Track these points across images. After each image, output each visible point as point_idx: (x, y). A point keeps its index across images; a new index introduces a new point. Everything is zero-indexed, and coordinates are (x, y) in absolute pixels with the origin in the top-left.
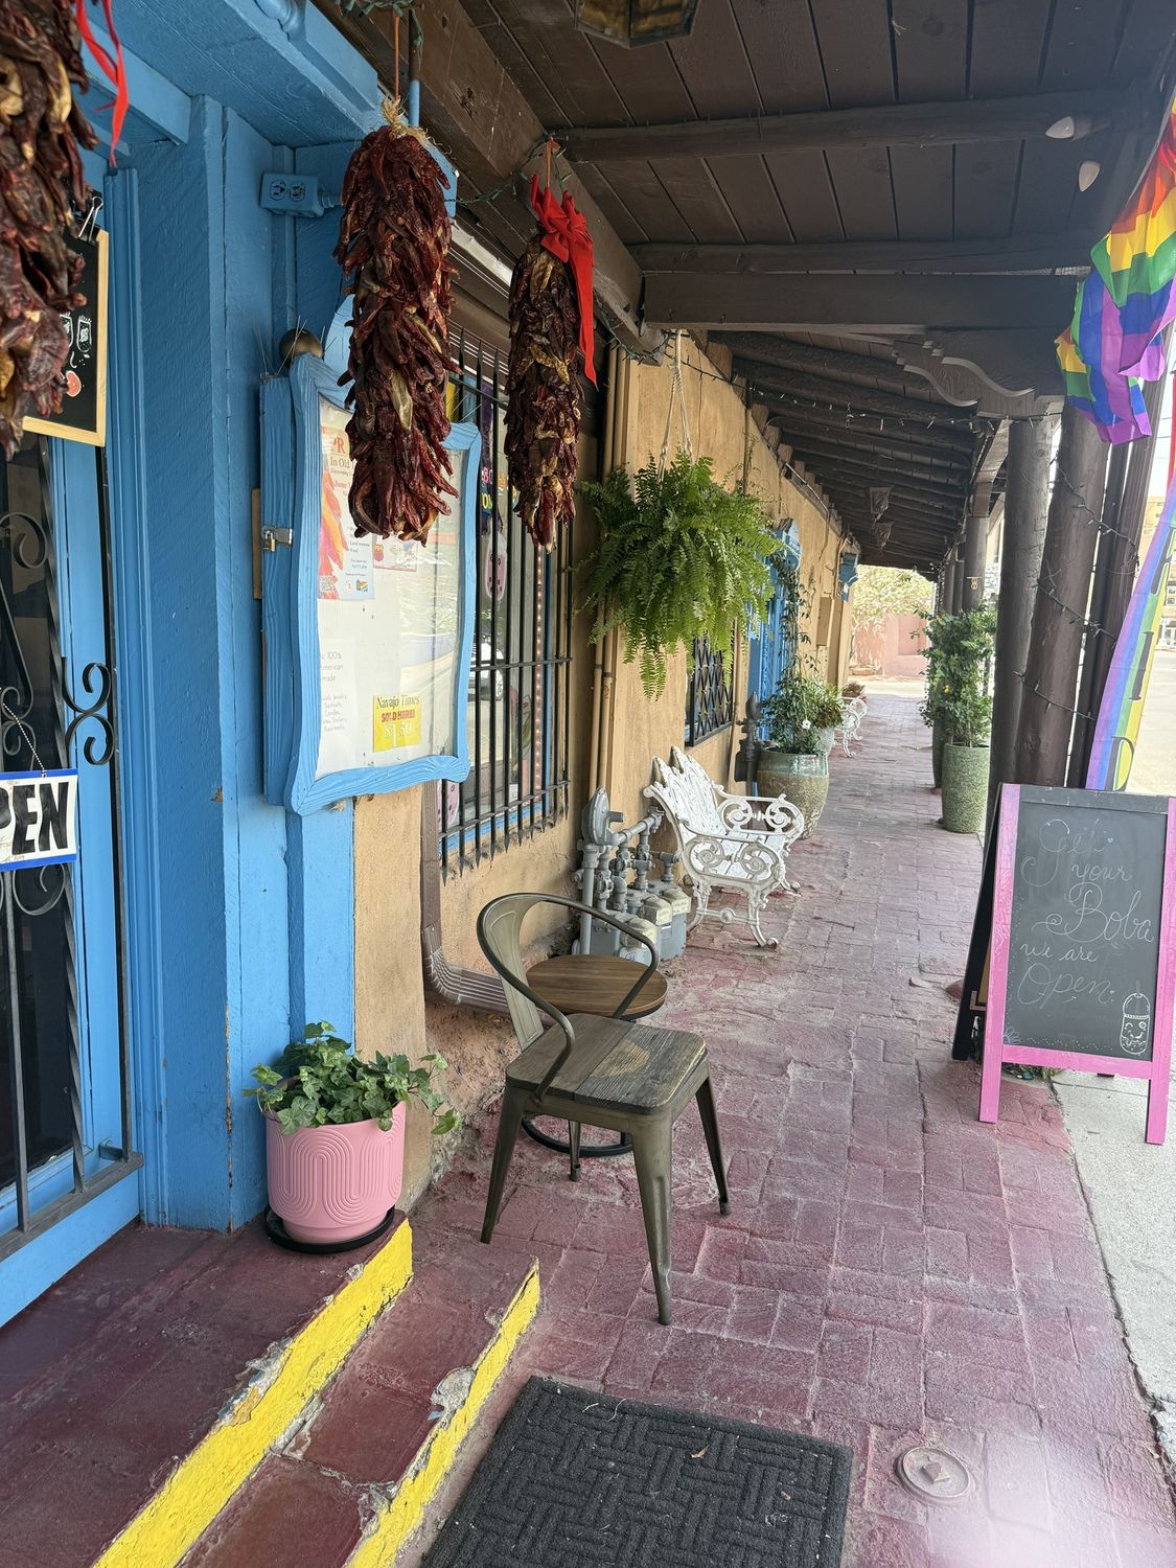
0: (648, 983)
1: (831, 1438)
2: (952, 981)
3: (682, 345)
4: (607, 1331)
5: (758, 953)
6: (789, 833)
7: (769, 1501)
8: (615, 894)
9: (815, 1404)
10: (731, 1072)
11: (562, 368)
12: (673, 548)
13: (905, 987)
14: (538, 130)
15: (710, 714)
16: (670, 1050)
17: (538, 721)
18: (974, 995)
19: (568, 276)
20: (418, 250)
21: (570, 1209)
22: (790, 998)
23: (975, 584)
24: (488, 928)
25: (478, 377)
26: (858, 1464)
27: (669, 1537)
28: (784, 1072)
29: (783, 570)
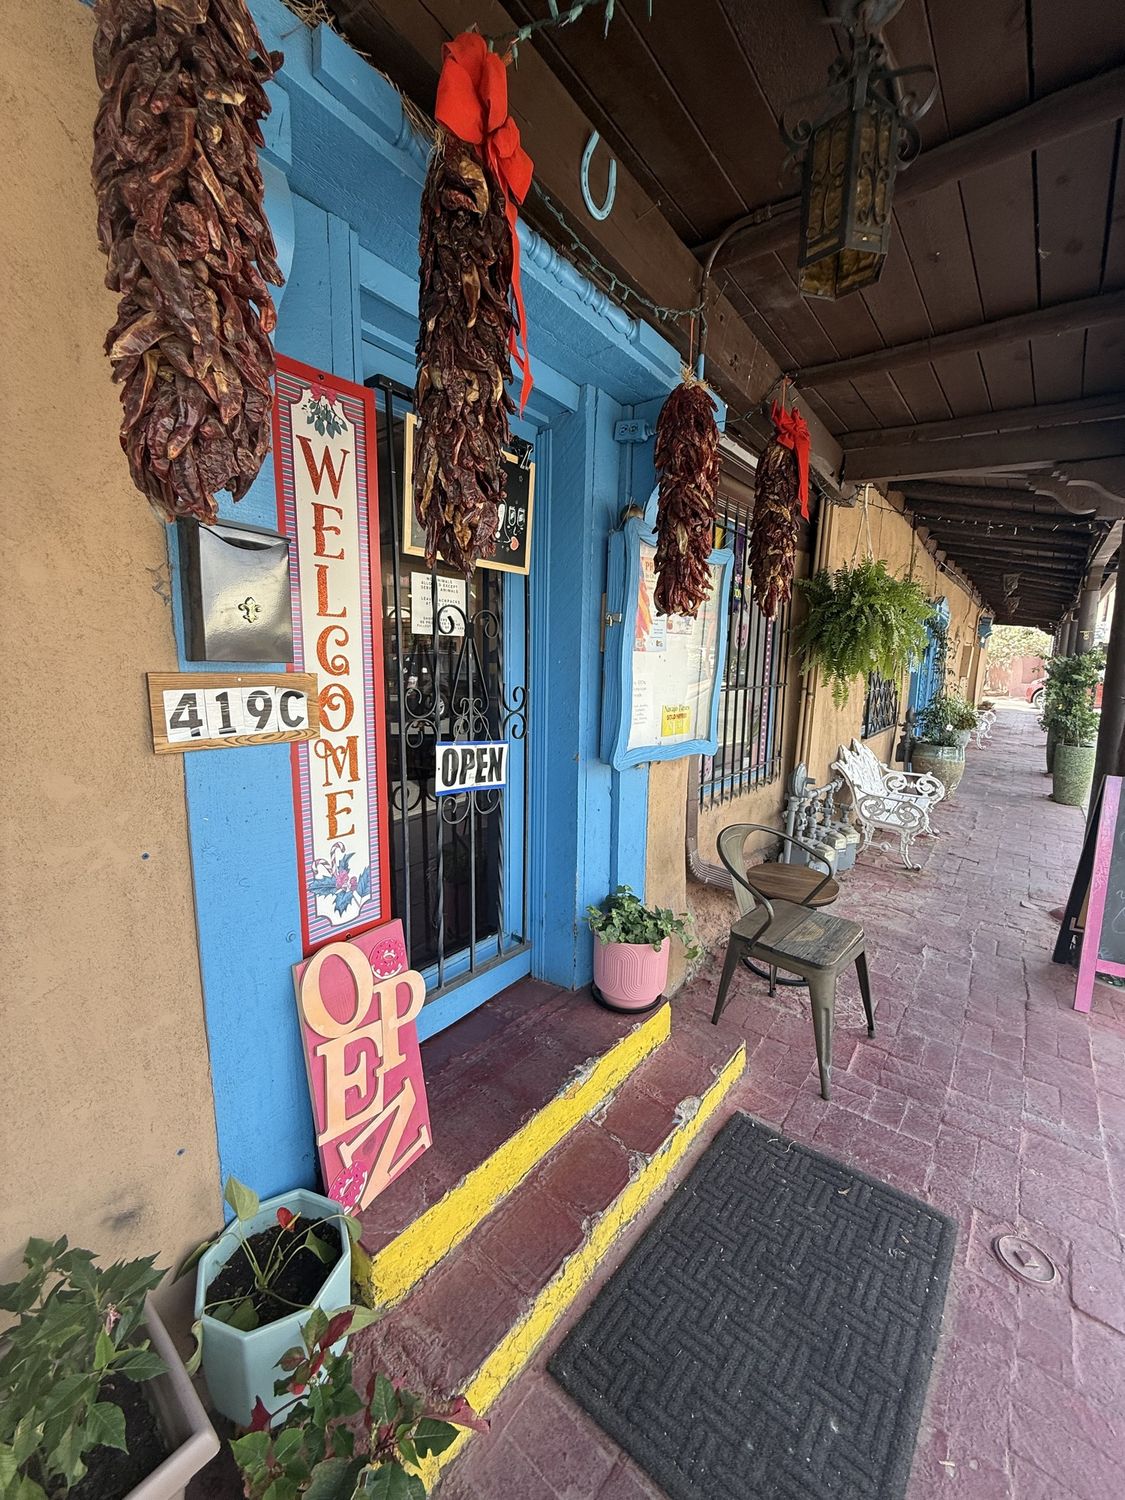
0: (826, 886)
1: (941, 1208)
2: (1055, 907)
3: (869, 493)
4: (787, 1094)
5: (905, 873)
6: (933, 798)
7: (892, 1239)
8: (808, 828)
9: (930, 1182)
10: (882, 947)
11: (787, 512)
12: (856, 617)
13: (1017, 907)
14: (777, 373)
15: (879, 719)
16: (837, 931)
17: (764, 721)
18: (1074, 920)
19: (793, 458)
20: (696, 451)
21: (769, 1013)
22: (928, 904)
23: (1086, 637)
24: (723, 843)
25: (736, 524)
26: (962, 1234)
27: (819, 1241)
28: (920, 952)
29: (937, 629)
